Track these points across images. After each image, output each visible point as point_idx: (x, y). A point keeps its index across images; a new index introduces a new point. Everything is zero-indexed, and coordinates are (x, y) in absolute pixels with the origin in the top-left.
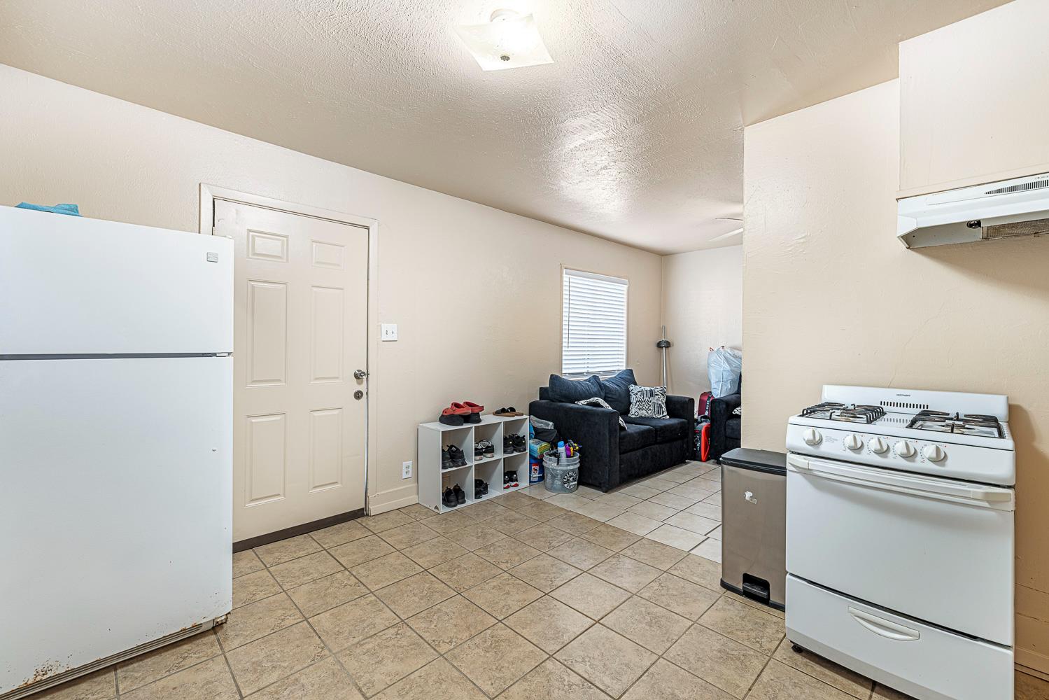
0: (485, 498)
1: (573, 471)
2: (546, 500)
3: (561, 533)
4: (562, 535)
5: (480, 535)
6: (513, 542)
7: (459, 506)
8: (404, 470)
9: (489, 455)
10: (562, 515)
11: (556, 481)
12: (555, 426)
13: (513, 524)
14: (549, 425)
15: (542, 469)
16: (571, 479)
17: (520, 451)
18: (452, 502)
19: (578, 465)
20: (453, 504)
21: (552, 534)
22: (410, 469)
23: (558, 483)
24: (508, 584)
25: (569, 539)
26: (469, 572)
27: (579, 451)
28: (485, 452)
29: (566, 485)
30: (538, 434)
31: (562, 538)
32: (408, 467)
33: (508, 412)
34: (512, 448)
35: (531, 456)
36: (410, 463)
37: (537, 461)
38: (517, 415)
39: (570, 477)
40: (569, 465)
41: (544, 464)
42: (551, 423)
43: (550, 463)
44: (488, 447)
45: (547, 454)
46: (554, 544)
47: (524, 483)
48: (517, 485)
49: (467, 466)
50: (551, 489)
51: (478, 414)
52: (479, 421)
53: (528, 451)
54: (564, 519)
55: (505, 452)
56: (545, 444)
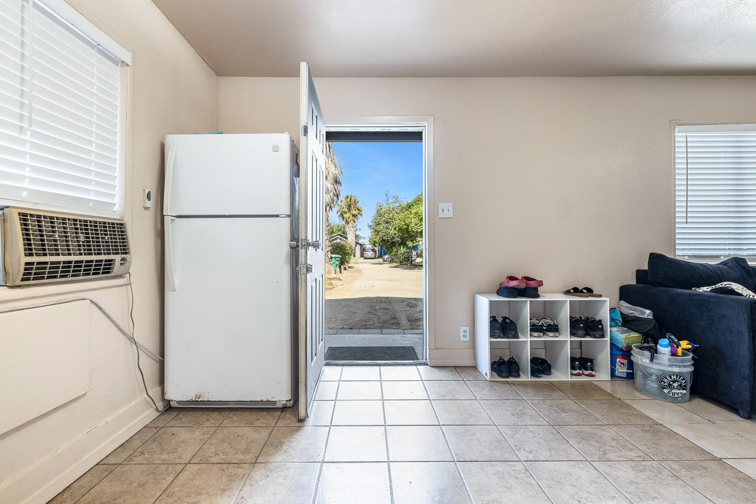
0: (545, 379)
1: (679, 375)
2: (626, 401)
3: (630, 447)
4: (631, 450)
5: (517, 412)
6: (552, 433)
7: (511, 379)
8: (462, 334)
9: (551, 334)
10: (643, 426)
11: (649, 382)
12: (654, 315)
13: (564, 414)
14: (645, 313)
15: (631, 365)
16: (676, 385)
17: (594, 337)
18: (503, 372)
19: (691, 369)
20: (504, 374)
21: (613, 443)
22: (468, 334)
23: (653, 385)
24: (516, 478)
25: (640, 459)
26: (480, 445)
27: (694, 351)
28: (546, 330)
29: (666, 391)
30: (628, 322)
31: (629, 453)
32: (465, 331)
33: (581, 292)
34: (584, 332)
35: (613, 345)
36: (467, 329)
37: (623, 353)
38: (593, 296)
39: (674, 382)
40: (671, 366)
41: (632, 358)
42: (648, 312)
43: (641, 359)
44: (550, 325)
45: (637, 347)
46: (612, 456)
47: (602, 375)
48: (591, 375)
49: (520, 340)
50: (643, 390)
51: (536, 289)
52: (538, 296)
53: (608, 339)
54: (645, 431)
55: (572, 334)
56: (634, 335)
